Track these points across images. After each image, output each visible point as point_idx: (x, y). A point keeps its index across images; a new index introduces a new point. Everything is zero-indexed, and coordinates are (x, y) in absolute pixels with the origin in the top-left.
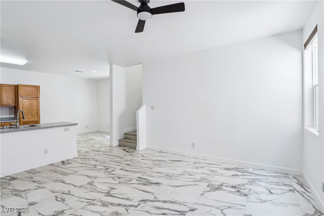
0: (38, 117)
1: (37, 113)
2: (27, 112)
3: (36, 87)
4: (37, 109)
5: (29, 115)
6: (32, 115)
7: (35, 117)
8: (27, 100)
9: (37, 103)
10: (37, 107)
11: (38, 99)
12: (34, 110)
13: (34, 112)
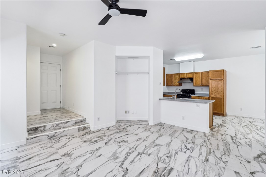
0: (222, 95)
1: (222, 92)
2: (215, 91)
3: (221, 71)
4: (222, 88)
5: (216, 93)
6: (218, 93)
7: (220, 94)
8: (214, 82)
9: (221, 84)
10: (221, 87)
11: (223, 80)
12: (219, 89)
13: (219, 91)
